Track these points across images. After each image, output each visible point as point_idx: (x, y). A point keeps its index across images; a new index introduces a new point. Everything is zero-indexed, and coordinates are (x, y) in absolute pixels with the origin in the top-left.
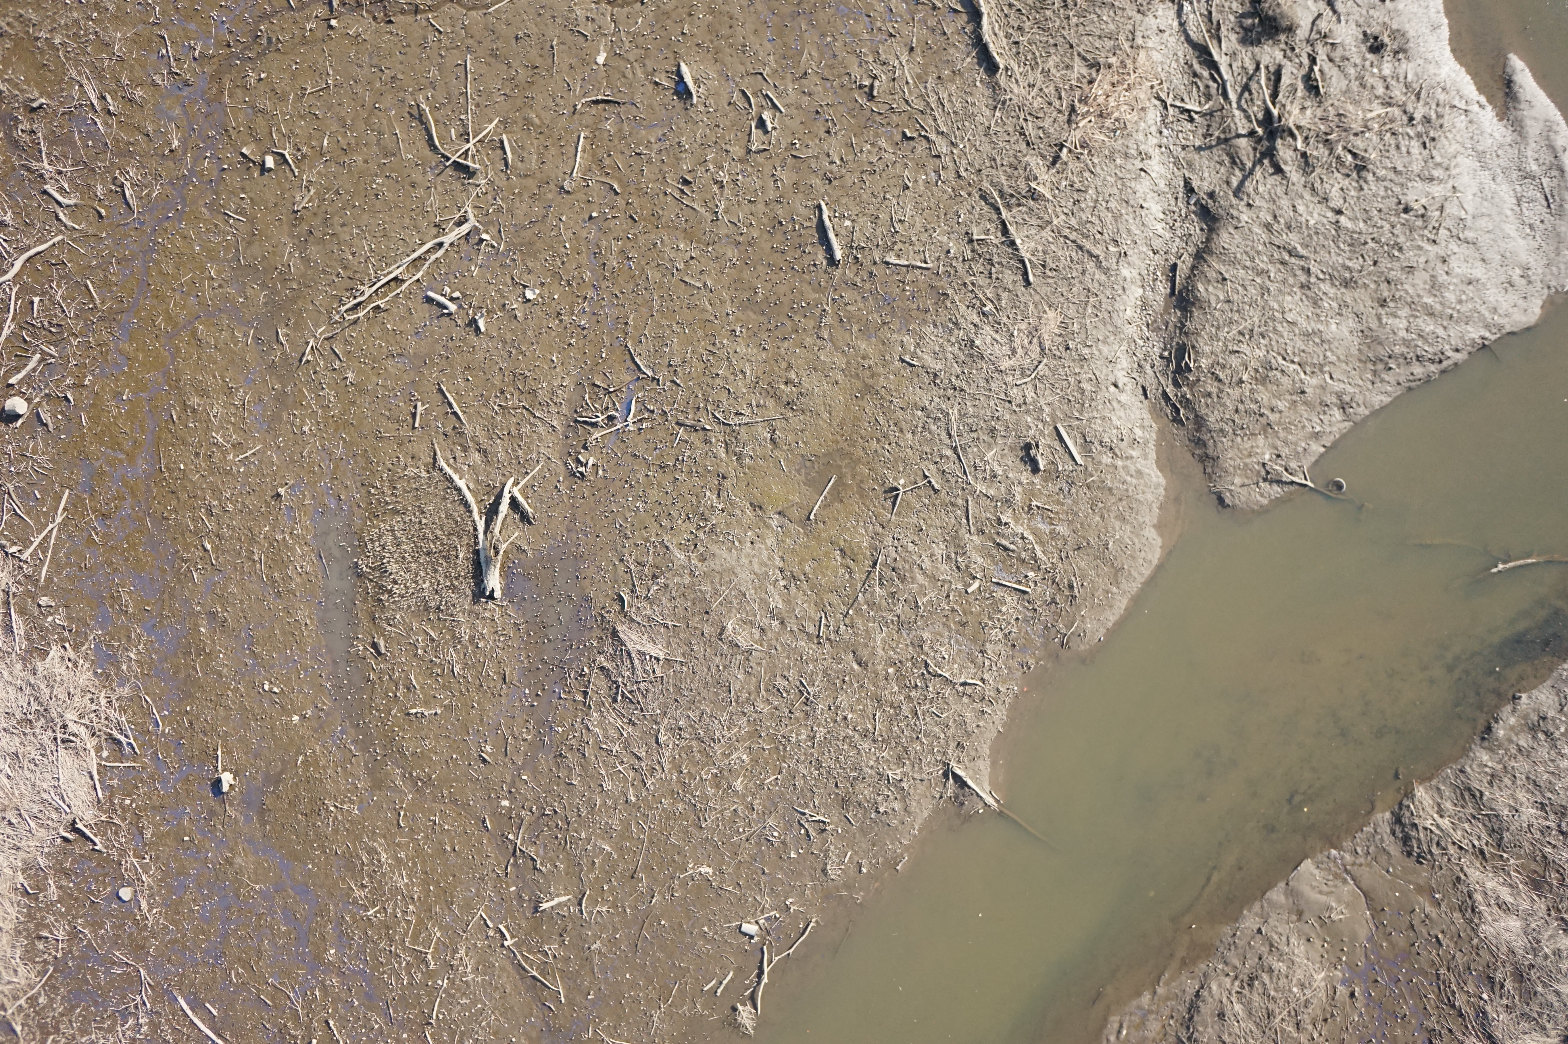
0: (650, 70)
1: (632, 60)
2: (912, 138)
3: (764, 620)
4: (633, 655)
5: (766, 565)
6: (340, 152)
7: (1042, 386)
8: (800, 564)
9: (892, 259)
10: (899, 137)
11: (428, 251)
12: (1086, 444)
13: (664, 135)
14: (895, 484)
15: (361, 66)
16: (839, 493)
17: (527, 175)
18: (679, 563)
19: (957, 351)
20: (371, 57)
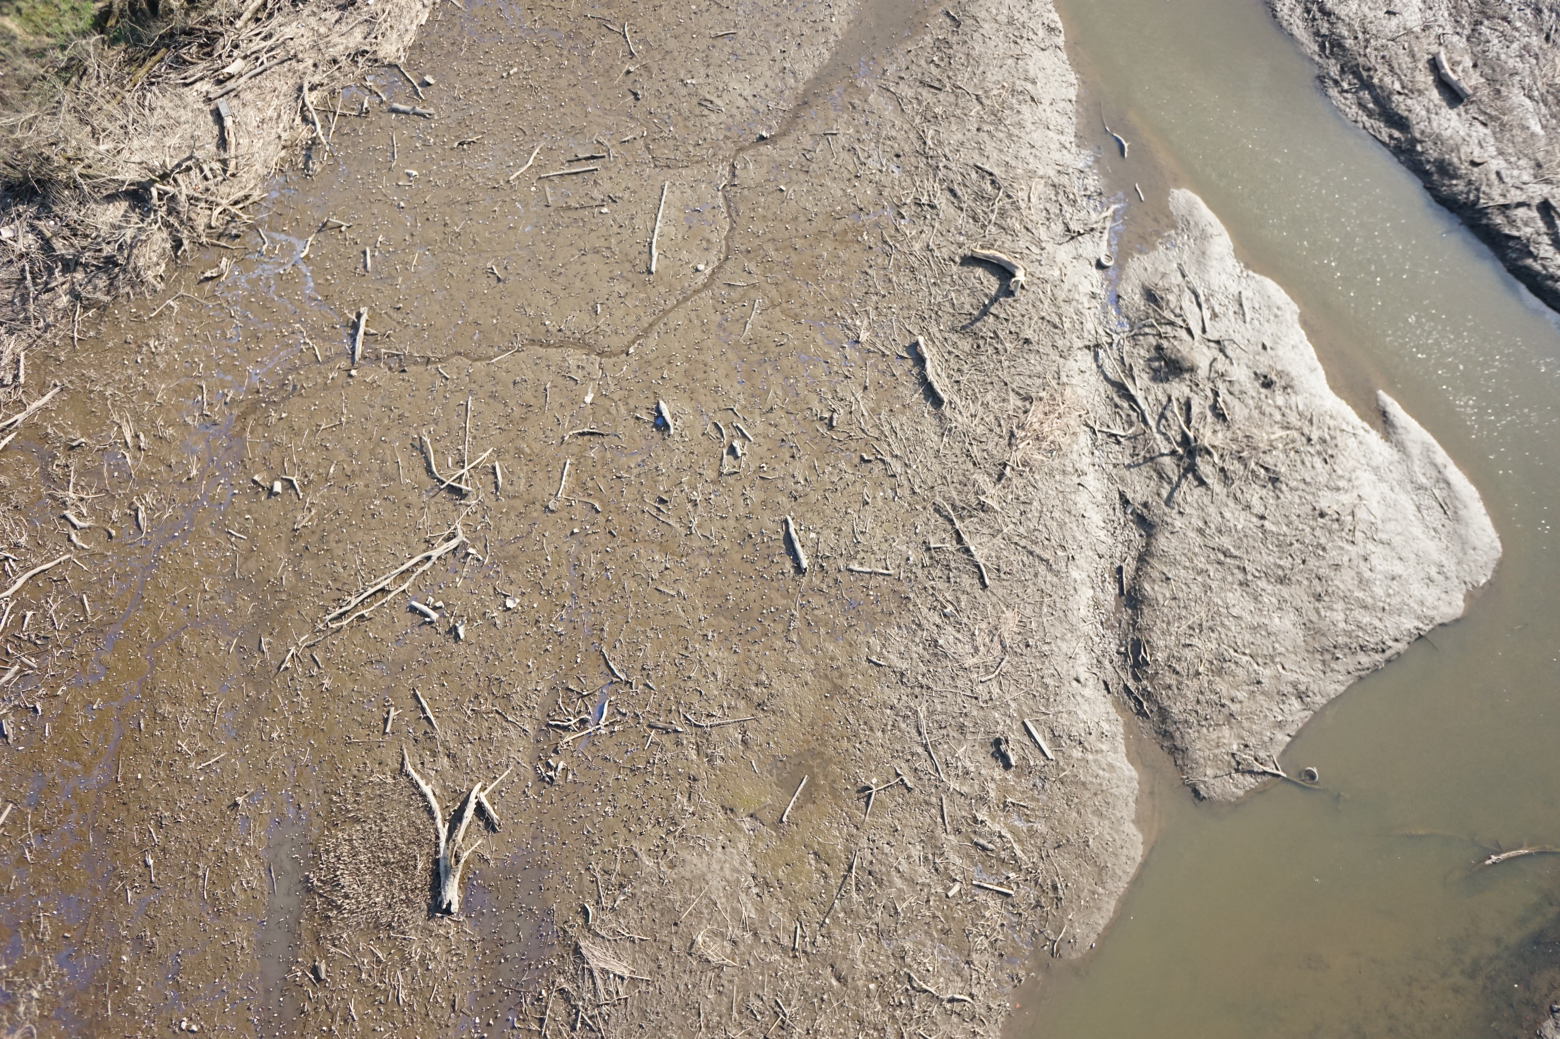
0: (633, 407)
1: (616, 399)
2: (869, 461)
3: (736, 931)
4: (596, 974)
5: (738, 871)
6: (344, 478)
7: (1007, 682)
8: (773, 869)
9: (855, 567)
10: (857, 460)
11: (416, 564)
12: (1055, 738)
13: (643, 461)
14: (868, 783)
15: (372, 407)
16: (811, 794)
17: (515, 497)
18: (648, 870)
19: (921, 651)
20: (382, 399)
